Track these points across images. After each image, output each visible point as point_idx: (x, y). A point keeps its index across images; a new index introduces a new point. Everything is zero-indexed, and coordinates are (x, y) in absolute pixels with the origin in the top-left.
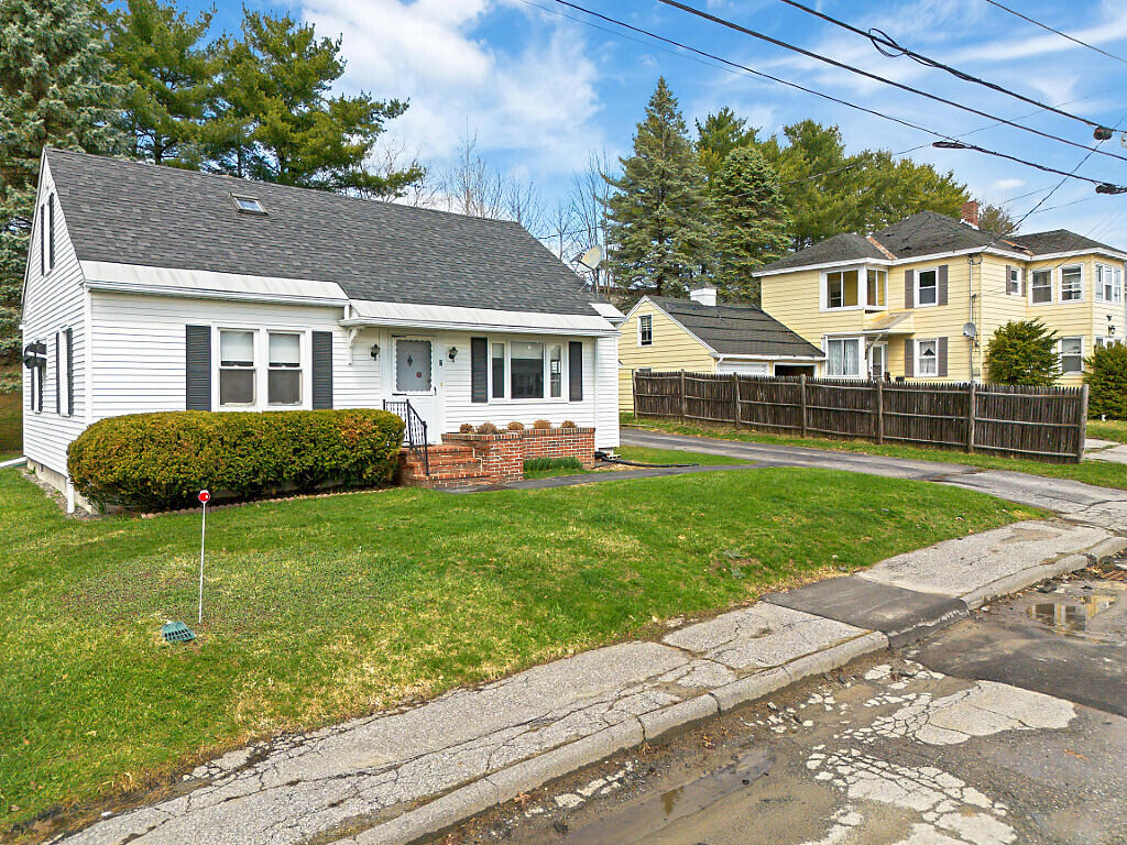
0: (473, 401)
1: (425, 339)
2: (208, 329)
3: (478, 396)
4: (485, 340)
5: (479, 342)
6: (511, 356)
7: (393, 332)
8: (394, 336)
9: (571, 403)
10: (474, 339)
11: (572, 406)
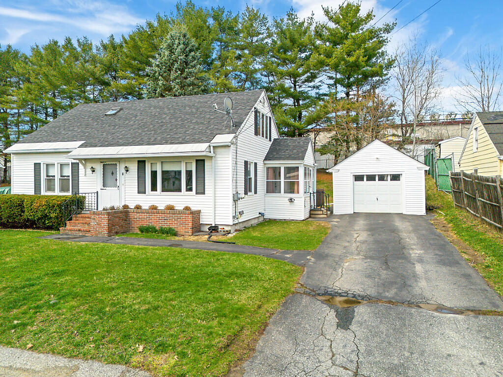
0: (138, 193)
1: (114, 163)
2: (40, 164)
3: (141, 190)
4: (145, 161)
5: (141, 163)
6: (162, 169)
7: (101, 160)
8: (101, 162)
9: (197, 195)
10: (139, 162)
11: (197, 197)
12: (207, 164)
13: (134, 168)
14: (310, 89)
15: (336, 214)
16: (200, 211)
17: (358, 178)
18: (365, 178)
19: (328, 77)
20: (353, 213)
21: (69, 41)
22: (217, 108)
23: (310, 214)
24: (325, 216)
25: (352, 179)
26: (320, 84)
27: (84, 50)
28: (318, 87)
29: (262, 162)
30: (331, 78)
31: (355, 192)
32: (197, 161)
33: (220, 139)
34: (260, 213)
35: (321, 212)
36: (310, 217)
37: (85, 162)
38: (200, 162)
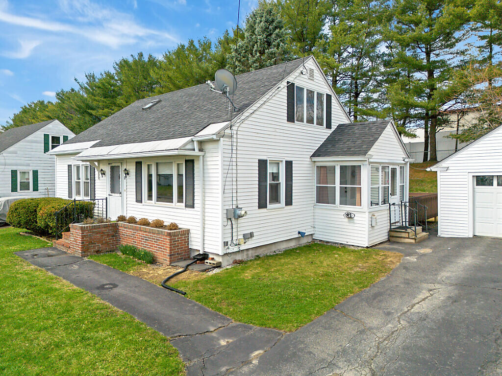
0: (136, 202)
1: (118, 165)
2: (71, 165)
3: (139, 198)
4: (141, 163)
6: (157, 172)
7: (109, 161)
8: (109, 164)
9: (187, 209)
10: (137, 163)
11: (187, 212)
12: (198, 167)
13: (132, 170)
14: (451, 56)
15: (442, 236)
16: (189, 230)
17: (482, 181)
18: (495, 182)
19: (479, 37)
20: (472, 236)
21: (192, 43)
22: (213, 87)
23: (390, 236)
24: (413, 241)
25: (470, 182)
26: (466, 47)
27: (204, 50)
28: (463, 53)
29: (309, 160)
30: (483, 38)
31: (476, 204)
32: (186, 161)
33: (212, 130)
34: (299, 233)
35: (406, 235)
36: (389, 241)
37: (99, 164)
38: (190, 163)
